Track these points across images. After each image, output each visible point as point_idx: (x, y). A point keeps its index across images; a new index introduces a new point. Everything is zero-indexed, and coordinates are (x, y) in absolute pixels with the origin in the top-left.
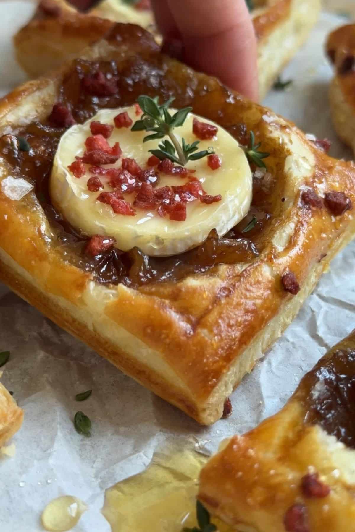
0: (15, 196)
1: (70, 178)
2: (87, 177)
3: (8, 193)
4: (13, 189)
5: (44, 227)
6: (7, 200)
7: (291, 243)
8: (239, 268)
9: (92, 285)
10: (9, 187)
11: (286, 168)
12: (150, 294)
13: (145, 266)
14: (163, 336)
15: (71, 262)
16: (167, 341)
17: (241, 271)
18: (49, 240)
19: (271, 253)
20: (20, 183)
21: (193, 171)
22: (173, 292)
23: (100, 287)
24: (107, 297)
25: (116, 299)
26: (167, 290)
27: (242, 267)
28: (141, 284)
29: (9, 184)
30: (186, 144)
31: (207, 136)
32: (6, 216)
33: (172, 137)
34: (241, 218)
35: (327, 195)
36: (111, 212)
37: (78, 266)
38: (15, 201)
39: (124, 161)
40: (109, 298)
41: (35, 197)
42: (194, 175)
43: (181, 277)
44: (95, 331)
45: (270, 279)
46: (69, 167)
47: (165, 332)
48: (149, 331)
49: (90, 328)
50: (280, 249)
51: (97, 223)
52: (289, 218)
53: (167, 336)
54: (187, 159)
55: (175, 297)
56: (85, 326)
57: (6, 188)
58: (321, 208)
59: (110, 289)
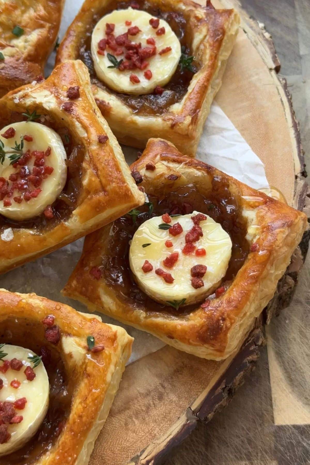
0: (11, 237)
1: (10, 209)
2: (12, 201)
3: (8, 239)
4: (8, 236)
5: (31, 232)
6: (11, 241)
7: (85, 128)
8: (87, 158)
9: (66, 223)
10: (6, 238)
11: (48, 108)
12: (82, 202)
13: (69, 198)
14: (103, 205)
15: (52, 228)
16: (105, 204)
17: (89, 158)
18: (38, 233)
19: (86, 140)
20: (7, 232)
21: (29, 151)
22: (86, 192)
23: (70, 221)
24: (75, 220)
25: (79, 217)
26: (84, 194)
27: (87, 156)
28: (76, 202)
29: (5, 237)
30: (14, 147)
31: (13, 134)
32: (19, 245)
33: (8, 153)
34: (61, 141)
35: (68, 96)
36: (35, 199)
37: (56, 226)
38: (13, 238)
39: (9, 179)
40: (76, 220)
41: (16, 229)
42: (32, 151)
43: (81, 185)
44: (84, 229)
45: (98, 147)
46: (4, 206)
47: (101, 204)
48: (98, 210)
49: (83, 231)
50: (86, 135)
51: (38, 207)
52: (73, 122)
53: (104, 203)
54: (22, 151)
55: (88, 192)
56: (81, 232)
57: (6, 239)
58: (73, 103)
59: (73, 217)
